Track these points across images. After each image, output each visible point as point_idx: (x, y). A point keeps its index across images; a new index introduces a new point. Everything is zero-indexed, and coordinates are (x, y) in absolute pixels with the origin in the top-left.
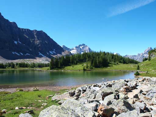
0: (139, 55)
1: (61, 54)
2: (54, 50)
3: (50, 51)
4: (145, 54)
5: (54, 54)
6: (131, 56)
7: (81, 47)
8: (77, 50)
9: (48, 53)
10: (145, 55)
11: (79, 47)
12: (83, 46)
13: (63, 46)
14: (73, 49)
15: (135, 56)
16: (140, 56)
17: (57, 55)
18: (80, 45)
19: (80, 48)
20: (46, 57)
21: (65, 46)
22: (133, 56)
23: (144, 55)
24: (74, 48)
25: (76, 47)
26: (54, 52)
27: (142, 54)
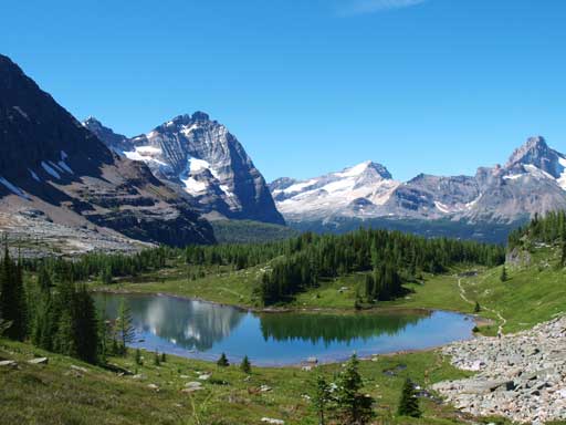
0: (484, 173)
1: (97, 174)
2: (64, 155)
3: (43, 164)
4: (512, 169)
5: (66, 179)
6: (444, 179)
7: (186, 131)
8: (166, 147)
9: (34, 175)
10: (513, 177)
11: (177, 130)
12: (195, 127)
13: (91, 121)
14: (143, 141)
15: (464, 179)
16: (490, 181)
17: (81, 182)
18: (181, 121)
19: (182, 137)
20: (27, 195)
21: (99, 124)
22: (454, 180)
23: (505, 177)
24: (150, 135)
25: (160, 130)
26: (62, 164)
27: (496, 173)
